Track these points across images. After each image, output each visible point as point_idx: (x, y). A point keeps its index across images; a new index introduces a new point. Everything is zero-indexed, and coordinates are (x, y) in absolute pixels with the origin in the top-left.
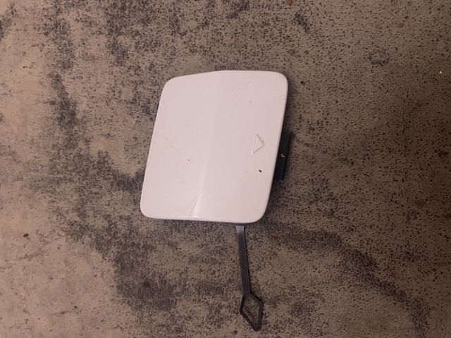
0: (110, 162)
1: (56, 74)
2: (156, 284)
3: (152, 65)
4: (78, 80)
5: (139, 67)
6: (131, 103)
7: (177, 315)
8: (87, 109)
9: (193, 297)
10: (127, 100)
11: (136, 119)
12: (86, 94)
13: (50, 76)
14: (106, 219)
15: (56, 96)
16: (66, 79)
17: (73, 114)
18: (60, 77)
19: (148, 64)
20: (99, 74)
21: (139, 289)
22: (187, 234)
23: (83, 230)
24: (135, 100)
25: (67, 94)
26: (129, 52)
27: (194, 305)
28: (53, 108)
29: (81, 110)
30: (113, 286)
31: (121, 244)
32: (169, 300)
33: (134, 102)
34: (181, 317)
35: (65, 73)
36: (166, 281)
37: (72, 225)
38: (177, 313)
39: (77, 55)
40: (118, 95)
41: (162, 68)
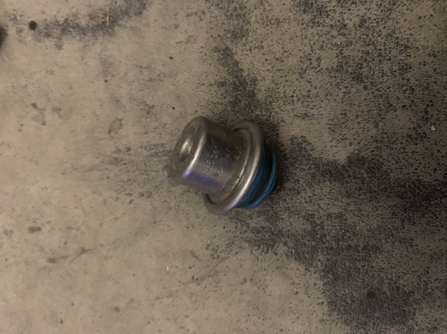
0: (308, 148)
1: (223, 47)
2: (385, 293)
3: (363, 21)
4: (257, 50)
5: (345, 25)
6: (337, 71)
7: (416, 328)
8: (273, 86)
10: (330, 68)
11: (344, 90)
12: (269, 67)
13: (216, 49)
14: (308, 220)
15: (225, 74)
16: (239, 52)
17: (252, 95)
18: (230, 50)
19: (357, 20)
20: (288, 41)
21: (361, 302)
22: (425, 226)
23: (274, 237)
24: (341, 66)
25: (242, 70)
26: (328, 8)
27: (440, 312)
28: (223, 90)
29: (263, 88)
30: (323, 303)
31: (332, 249)
32: (404, 311)
33: (340, 68)
34: (423, 329)
35: (237, 44)
36: (398, 288)
37: (259, 232)
38: (417, 326)
39: (253, 20)
40: (316, 63)
41: (378, 23)
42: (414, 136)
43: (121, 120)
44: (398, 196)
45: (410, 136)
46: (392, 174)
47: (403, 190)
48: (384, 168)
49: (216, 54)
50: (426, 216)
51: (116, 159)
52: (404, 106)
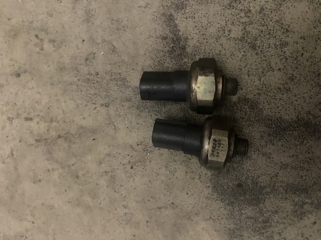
2: (248, 186)
3: (262, 9)
4: (191, 19)
5: (250, 11)
6: (240, 40)
7: (265, 210)
8: (198, 44)
9: (280, 196)
10: (236, 38)
11: (243, 53)
12: (197, 32)
13: (164, 15)
15: (167, 32)
16: (179, 19)
17: (184, 48)
19: (258, 8)
20: (211, 16)
21: (233, 189)
22: (280, 147)
24: (244, 38)
25: (179, 31)
27: (281, 202)
28: (165, 42)
29: (191, 45)
30: (209, 187)
32: (259, 198)
33: (242, 39)
34: (269, 211)
35: (178, 13)
36: (257, 183)
38: (265, 208)
40: (228, 33)
41: (271, 12)
42: (282, 89)
43: (95, 54)
44: (266, 126)
45: (280, 88)
46: (264, 112)
47: (270, 122)
48: (261, 107)
49: (163, 18)
50: (282, 140)
51: (88, 79)
52: (279, 69)
